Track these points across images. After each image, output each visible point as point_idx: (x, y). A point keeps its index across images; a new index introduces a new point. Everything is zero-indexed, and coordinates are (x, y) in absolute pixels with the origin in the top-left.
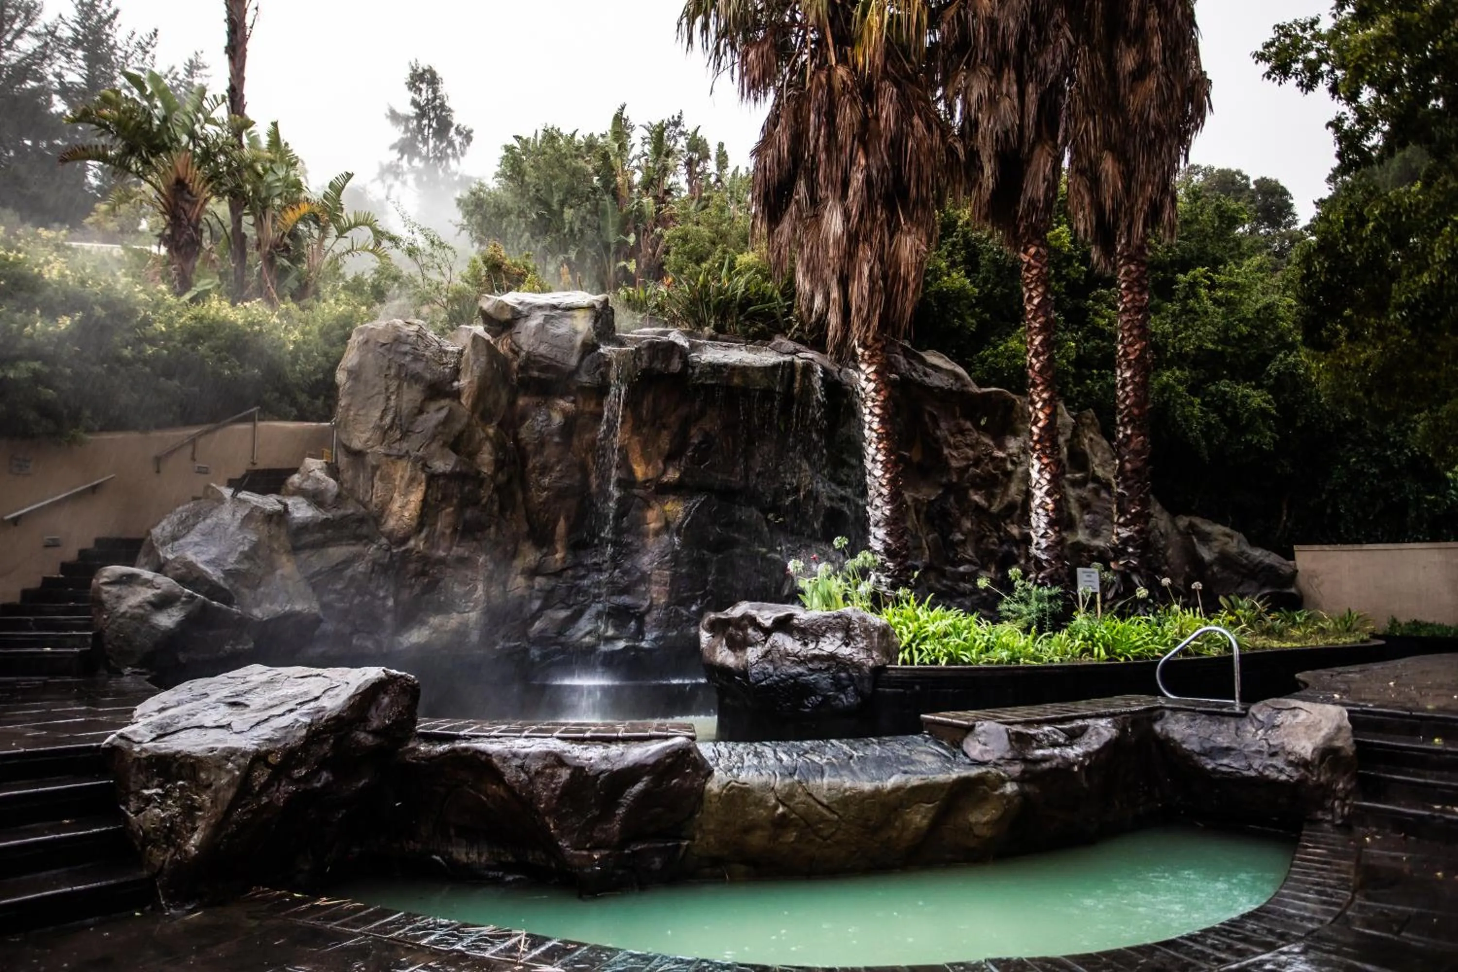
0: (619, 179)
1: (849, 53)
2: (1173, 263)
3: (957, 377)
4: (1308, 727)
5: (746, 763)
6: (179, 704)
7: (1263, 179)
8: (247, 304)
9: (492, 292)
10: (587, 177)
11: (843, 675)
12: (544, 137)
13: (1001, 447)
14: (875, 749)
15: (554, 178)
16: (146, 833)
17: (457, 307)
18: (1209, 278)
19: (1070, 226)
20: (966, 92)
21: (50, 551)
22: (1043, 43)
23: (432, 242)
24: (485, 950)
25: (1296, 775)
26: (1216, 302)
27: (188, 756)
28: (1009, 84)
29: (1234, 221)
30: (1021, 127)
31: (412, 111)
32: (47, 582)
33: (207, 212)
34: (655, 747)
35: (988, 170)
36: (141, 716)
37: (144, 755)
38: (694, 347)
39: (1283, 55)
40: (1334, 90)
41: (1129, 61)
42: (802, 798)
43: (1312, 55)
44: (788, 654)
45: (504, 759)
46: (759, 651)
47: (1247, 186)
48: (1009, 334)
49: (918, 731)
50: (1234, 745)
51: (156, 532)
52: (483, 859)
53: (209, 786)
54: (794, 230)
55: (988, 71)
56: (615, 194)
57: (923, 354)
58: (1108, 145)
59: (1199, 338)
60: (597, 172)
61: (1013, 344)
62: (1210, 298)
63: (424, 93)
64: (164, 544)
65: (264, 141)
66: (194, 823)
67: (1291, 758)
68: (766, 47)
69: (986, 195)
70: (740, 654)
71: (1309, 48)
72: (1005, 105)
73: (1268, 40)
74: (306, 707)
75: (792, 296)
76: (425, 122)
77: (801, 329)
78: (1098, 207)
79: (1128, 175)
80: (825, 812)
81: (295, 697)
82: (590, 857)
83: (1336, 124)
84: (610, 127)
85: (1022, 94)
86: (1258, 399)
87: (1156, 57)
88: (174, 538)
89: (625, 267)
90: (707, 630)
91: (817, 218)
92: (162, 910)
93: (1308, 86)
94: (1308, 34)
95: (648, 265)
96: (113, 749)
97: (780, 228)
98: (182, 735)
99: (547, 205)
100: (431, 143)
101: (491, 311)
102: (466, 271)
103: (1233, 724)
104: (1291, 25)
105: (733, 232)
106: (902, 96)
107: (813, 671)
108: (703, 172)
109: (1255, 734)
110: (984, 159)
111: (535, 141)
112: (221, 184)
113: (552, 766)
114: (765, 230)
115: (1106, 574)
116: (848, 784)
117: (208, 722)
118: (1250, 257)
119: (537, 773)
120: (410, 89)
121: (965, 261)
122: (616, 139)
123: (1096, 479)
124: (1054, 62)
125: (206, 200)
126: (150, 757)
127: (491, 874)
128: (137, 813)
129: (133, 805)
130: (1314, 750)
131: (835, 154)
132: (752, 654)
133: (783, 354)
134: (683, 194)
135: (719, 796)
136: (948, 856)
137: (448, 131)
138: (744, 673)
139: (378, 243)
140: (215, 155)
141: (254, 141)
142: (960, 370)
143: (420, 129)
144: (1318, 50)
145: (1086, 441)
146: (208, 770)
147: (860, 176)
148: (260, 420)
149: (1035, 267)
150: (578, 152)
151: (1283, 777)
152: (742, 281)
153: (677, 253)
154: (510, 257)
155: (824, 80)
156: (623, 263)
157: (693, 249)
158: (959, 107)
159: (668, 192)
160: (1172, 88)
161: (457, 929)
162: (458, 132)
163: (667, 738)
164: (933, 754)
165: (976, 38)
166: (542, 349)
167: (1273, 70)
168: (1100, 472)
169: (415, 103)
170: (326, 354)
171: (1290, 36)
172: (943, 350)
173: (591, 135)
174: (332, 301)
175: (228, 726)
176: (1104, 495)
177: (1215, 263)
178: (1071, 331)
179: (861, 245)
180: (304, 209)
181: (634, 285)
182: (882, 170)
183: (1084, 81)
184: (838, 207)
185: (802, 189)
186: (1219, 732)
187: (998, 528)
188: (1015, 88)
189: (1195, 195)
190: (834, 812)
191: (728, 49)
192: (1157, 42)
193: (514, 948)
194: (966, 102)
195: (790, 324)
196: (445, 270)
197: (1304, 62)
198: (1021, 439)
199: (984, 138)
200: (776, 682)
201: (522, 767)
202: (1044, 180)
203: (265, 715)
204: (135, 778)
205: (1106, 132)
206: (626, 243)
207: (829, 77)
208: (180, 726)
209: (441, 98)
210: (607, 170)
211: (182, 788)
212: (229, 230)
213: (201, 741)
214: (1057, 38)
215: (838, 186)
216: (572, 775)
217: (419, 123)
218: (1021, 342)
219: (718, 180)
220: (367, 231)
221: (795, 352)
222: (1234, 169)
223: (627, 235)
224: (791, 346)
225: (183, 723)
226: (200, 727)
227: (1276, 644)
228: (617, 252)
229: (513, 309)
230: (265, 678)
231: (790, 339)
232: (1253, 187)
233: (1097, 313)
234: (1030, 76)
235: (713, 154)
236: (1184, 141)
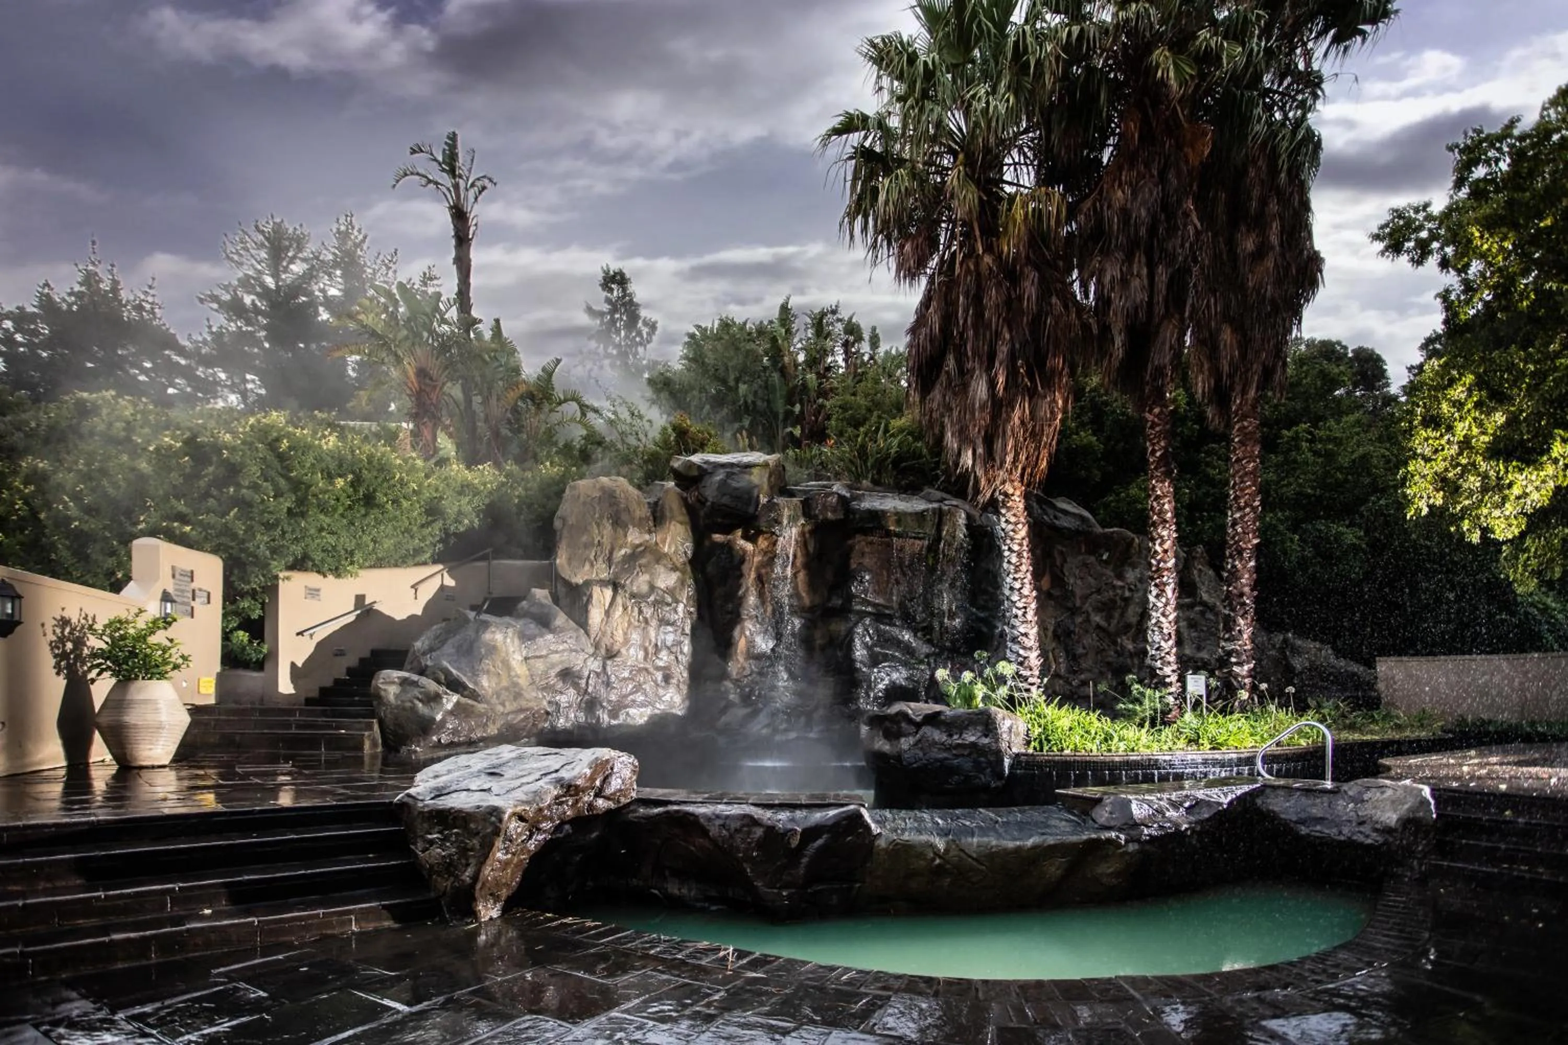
0: (786, 359)
1: (995, 244)
2: (1277, 422)
3: (1083, 519)
4: (1393, 802)
5: (909, 826)
6: (449, 772)
7: (1360, 348)
8: (481, 467)
9: (680, 454)
10: (758, 359)
11: (982, 759)
12: (720, 325)
13: (1120, 576)
14: (1017, 815)
15: (731, 359)
16: (432, 866)
17: (650, 467)
18: (1310, 433)
19: (1187, 390)
20: (1101, 273)
21: (339, 658)
22: (1172, 230)
23: (633, 414)
24: (700, 959)
25: (1380, 839)
26: (1316, 453)
27: (460, 811)
28: (1140, 267)
29: (1335, 383)
30: (1150, 304)
31: (606, 307)
32: (337, 681)
33: (444, 394)
34: (832, 812)
35: (1118, 341)
36: (422, 781)
37: (426, 809)
38: (855, 498)
39: (1396, 236)
40: (1444, 264)
41: (1249, 244)
42: (956, 853)
43: (1424, 234)
44: (936, 743)
45: (709, 819)
46: (912, 740)
47: (1346, 354)
48: (1129, 483)
49: (1053, 803)
50: (1328, 816)
51: (418, 645)
52: (692, 894)
53: (478, 833)
54: (944, 396)
55: (1120, 255)
56: (783, 371)
57: (1054, 501)
58: (1226, 317)
59: (1300, 485)
60: (766, 354)
61: (1134, 491)
62: (1310, 450)
63: (615, 293)
64: (424, 654)
65: (488, 335)
66: (467, 859)
67: (1378, 826)
68: (920, 240)
69: (1116, 363)
70: (895, 743)
71: (1421, 228)
72: (1136, 283)
73: (1383, 222)
74: (550, 777)
75: (939, 454)
76: (617, 316)
77: (947, 481)
78: (1216, 372)
79: (1244, 344)
80: (975, 863)
81: (539, 769)
82: (780, 894)
83: (1444, 296)
84: (777, 315)
85: (1151, 276)
86: (1351, 536)
87: (1274, 239)
88: (431, 650)
89: (791, 433)
90: (866, 724)
91: (965, 387)
92: (447, 922)
93: (1419, 262)
94: (1421, 216)
95: (811, 430)
96: (402, 805)
97: (931, 396)
98: (454, 795)
99: (724, 382)
100: (623, 333)
101: (681, 469)
102: (658, 437)
103: (1325, 799)
104: (1404, 209)
105: (887, 401)
106: (1042, 280)
107: (957, 756)
108: (858, 351)
109: (1346, 807)
110: (1115, 332)
111: (712, 328)
112: (456, 371)
113: (748, 826)
114: (917, 399)
115: (1211, 680)
116: (994, 843)
117: (473, 787)
118: (1347, 415)
119: (736, 830)
120: (604, 290)
121: (1092, 422)
122: (783, 325)
123: (1204, 604)
124: (1182, 246)
125: (444, 384)
126: (431, 812)
127: (699, 905)
128: (423, 851)
129: (420, 845)
130: (1398, 820)
131: (981, 331)
132: (905, 743)
133: (931, 501)
134: (841, 371)
135: (886, 850)
136: (1078, 899)
137: (637, 322)
138: (898, 757)
139: (584, 414)
140: (450, 347)
141: (479, 335)
142: (1086, 514)
143: (613, 321)
144: (1430, 230)
145: (1195, 572)
146: (476, 821)
147: (1005, 349)
148: (494, 558)
149: (1158, 425)
150: (749, 337)
151: (1369, 841)
152: (895, 442)
153: (838, 419)
154: (694, 426)
155: (972, 267)
156: (789, 429)
157: (852, 416)
158: (1092, 288)
159: (828, 369)
160: (1287, 268)
161: (677, 943)
162: (645, 323)
163: (842, 805)
164: (1066, 820)
165: (1111, 227)
166: (725, 500)
167: (1387, 249)
168: (1205, 597)
169: (608, 301)
170: (544, 507)
171: (1404, 218)
172: (1071, 496)
173: (761, 322)
174: (548, 464)
175: (489, 790)
176: (1210, 616)
177: (1316, 420)
178: (1185, 480)
179: (1004, 409)
180: (523, 388)
181: (799, 447)
182: (1024, 344)
183: (1207, 262)
184: (984, 376)
185: (951, 363)
186: (1314, 805)
187: (1115, 643)
188: (1145, 271)
189: (1301, 361)
190: (982, 864)
191: (885, 243)
192: (1275, 226)
193: (725, 958)
194: (1099, 283)
195: (937, 477)
196: (641, 436)
197: (1416, 240)
198: (1137, 570)
199: (1115, 314)
200: (926, 765)
201: (723, 826)
202: (1171, 348)
203: (517, 783)
204: (421, 827)
205: (1227, 307)
206: (792, 412)
207: (977, 265)
208: (452, 789)
209: (630, 295)
210: (776, 352)
211: (456, 834)
212: (462, 408)
213: (469, 800)
214: (1185, 226)
215: (985, 358)
216: (765, 832)
217: (612, 316)
218: (1140, 489)
219: (872, 358)
220: (574, 406)
221: (941, 501)
222: (1334, 340)
223: (793, 405)
224: (938, 494)
225: (454, 787)
226: (468, 790)
227: (1357, 736)
228: (785, 419)
229: (699, 467)
230: (514, 755)
231: (938, 489)
232: (1350, 355)
233: (1208, 464)
234: (1160, 258)
235: (866, 336)
236: (1296, 313)
